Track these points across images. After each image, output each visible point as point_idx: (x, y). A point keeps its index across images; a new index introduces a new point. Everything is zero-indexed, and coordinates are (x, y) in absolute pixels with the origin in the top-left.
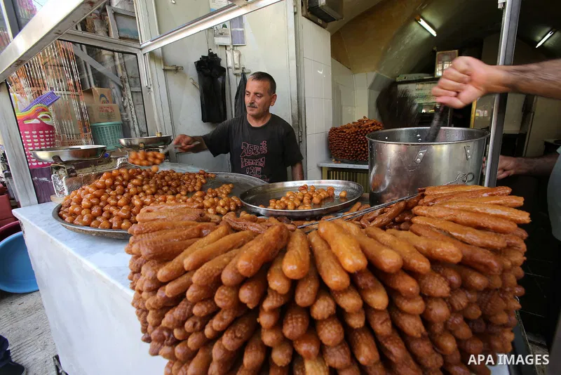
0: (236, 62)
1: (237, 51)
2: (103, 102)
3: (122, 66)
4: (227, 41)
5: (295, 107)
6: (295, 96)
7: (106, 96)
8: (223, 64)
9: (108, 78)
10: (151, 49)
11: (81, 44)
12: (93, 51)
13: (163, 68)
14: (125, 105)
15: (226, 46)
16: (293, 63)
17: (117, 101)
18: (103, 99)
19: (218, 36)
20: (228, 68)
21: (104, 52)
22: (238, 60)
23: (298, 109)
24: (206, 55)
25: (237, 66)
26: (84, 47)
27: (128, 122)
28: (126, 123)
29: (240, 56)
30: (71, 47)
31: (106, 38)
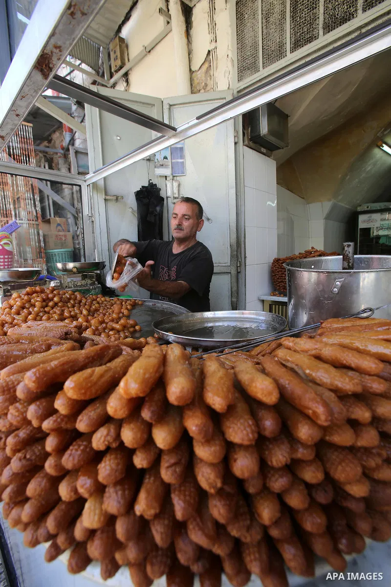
0: (176, 191)
1: (176, 181)
2: (59, 231)
3: (78, 199)
4: (167, 172)
5: (234, 236)
6: (234, 225)
7: (62, 225)
8: (162, 194)
9: (66, 209)
10: (94, 180)
11: (46, 180)
12: (56, 186)
13: (104, 197)
14: (78, 233)
15: (166, 176)
16: (233, 191)
17: (71, 230)
18: (59, 228)
19: (158, 168)
20: (167, 198)
21: (64, 186)
22: (177, 189)
23: (238, 238)
24: (146, 185)
25: (176, 195)
26: (49, 183)
27: (79, 249)
28: (77, 251)
29: (179, 185)
30: (36, 183)
31: (69, 175)
